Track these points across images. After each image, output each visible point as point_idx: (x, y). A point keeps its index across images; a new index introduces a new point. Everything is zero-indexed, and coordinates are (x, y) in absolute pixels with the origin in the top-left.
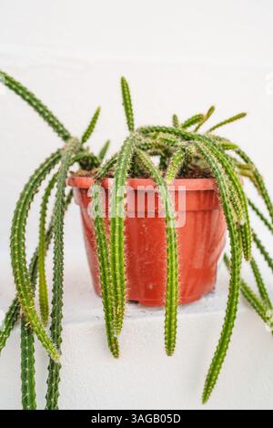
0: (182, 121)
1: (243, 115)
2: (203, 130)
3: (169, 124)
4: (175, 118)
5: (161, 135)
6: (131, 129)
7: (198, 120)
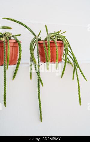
0: (56, 32)
1: (65, 32)
2: (60, 34)
3: (54, 33)
4: (55, 32)
5: (53, 34)
6: (47, 34)
7: (58, 32)
